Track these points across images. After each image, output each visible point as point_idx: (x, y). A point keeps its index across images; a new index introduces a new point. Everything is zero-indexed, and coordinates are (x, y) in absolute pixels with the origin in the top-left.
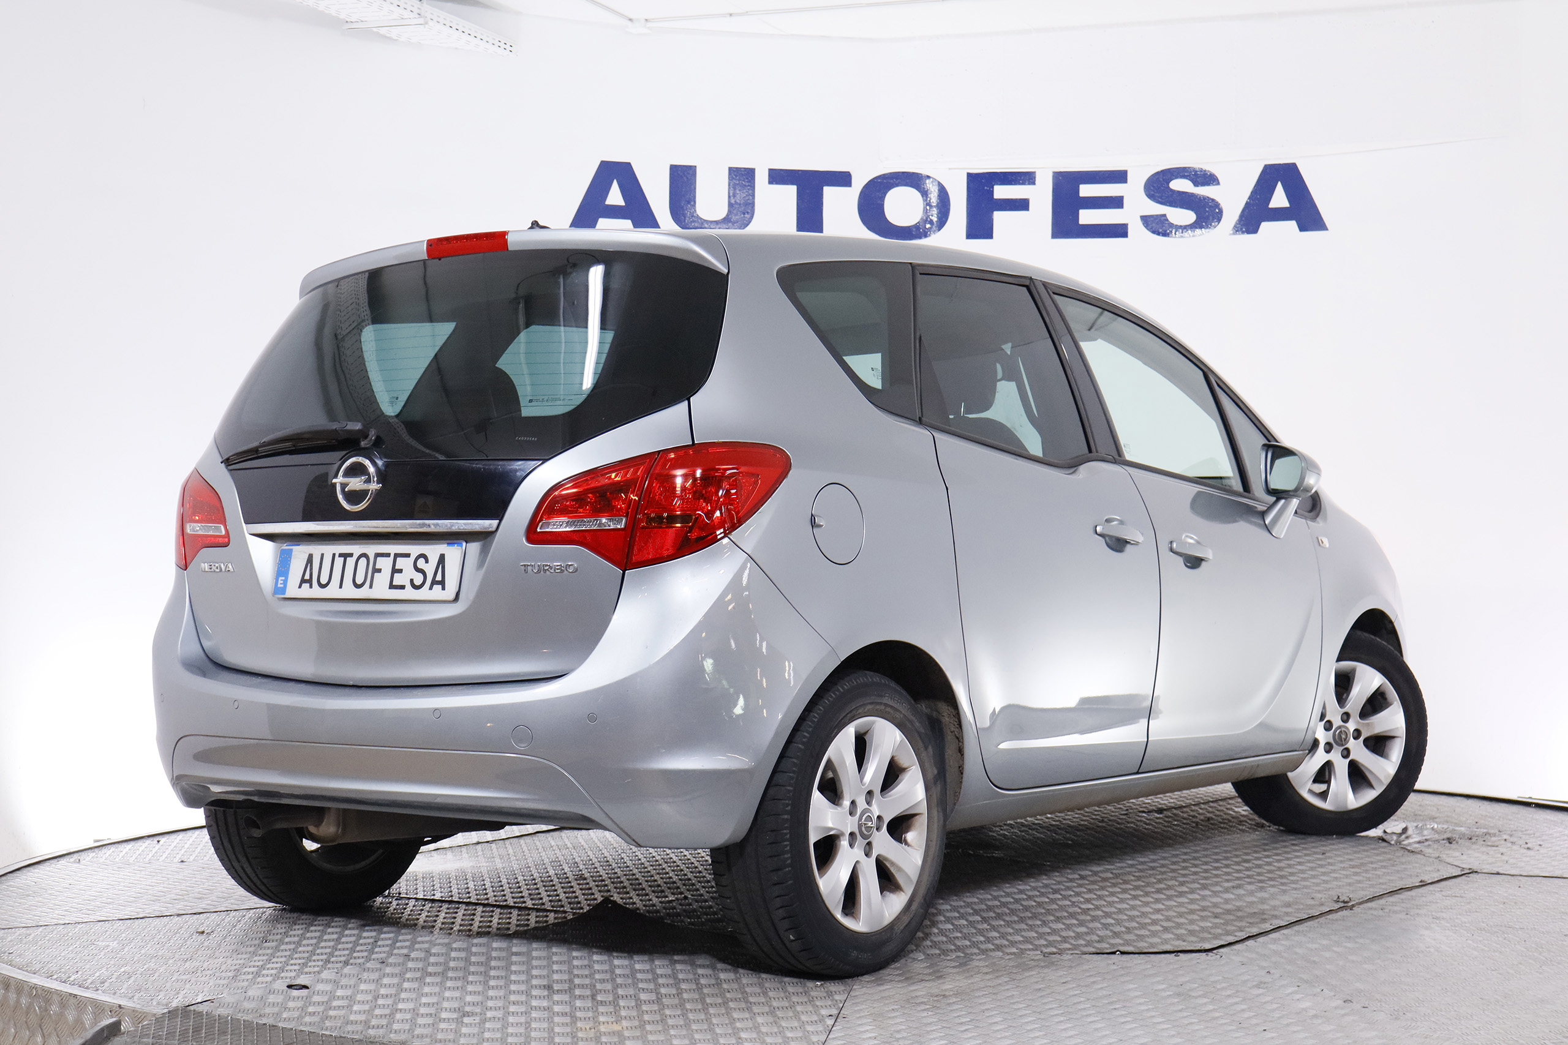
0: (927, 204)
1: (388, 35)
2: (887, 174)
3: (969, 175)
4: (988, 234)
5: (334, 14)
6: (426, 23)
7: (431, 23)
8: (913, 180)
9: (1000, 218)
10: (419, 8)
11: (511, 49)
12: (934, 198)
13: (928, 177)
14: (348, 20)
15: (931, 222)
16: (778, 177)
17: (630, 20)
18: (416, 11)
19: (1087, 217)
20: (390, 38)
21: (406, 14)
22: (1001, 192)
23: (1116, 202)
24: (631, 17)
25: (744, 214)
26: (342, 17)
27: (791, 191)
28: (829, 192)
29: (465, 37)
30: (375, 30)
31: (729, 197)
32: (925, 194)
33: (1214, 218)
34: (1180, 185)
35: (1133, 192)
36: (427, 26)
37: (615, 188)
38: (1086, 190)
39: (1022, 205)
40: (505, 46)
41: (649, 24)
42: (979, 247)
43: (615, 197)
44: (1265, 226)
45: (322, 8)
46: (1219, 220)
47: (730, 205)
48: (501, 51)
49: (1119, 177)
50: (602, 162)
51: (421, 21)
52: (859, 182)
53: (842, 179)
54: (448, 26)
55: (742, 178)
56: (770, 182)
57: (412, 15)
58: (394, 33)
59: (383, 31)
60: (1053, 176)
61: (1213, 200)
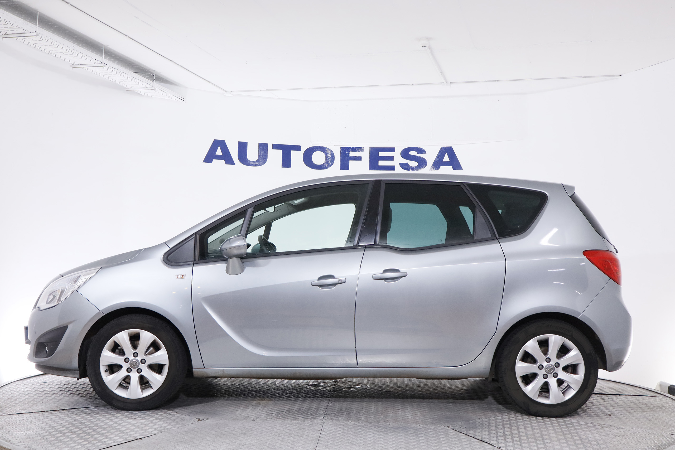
0: (327, 158)
1: (140, 93)
2: (313, 147)
3: (341, 148)
4: (348, 168)
5: (122, 85)
6: (155, 89)
7: (156, 89)
8: (323, 149)
9: (351, 163)
10: (152, 84)
11: (184, 100)
12: (329, 155)
13: (327, 148)
14: (127, 87)
15: (328, 163)
16: (276, 147)
17: (225, 91)
18: (151, 85)
19: (381, 163)
20: (141, 94)
21: (148, 86)
22: (352, 154)
23: (391, 158)
24: (226, 90)
25: (264, 159)
26: (125, 86)
27: (280, 152)
28: (293, 153)
29: (168, 95)
30: (136, 91)
31: (259, 153)
32: (326, 154)
33: (424, 164)
34: (413, 153)
35: (397, 155)
36: (155, 90)
37: (219, 149)
38: (381, 154)
39: (359, 159)
40: (182, 99)
41: (232, 93)
42: (345, 173)
43: (219, 152)
44: (441, 167)
45: (117, 83)
46: (426, 165)
47: (259, 156)
48: (180, 100)
49: (392, 150)
50: (215, 140)
51: (153, 88)
52: (303, 149)
53: (298, 148)
54: (162, 91)
55: (263, 147)
56: (273, 149)
57: (150, 86)
58: (143, 92)
59: (139, 92)
60: (370, 149)
61: (424, 158)
